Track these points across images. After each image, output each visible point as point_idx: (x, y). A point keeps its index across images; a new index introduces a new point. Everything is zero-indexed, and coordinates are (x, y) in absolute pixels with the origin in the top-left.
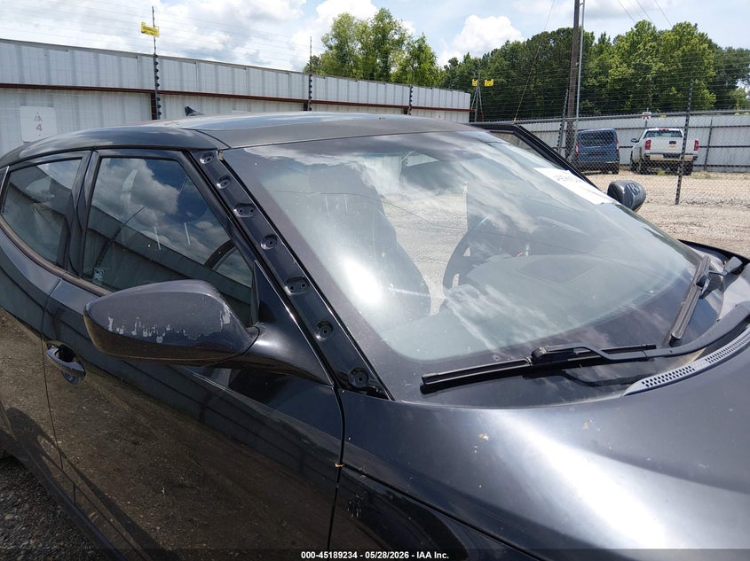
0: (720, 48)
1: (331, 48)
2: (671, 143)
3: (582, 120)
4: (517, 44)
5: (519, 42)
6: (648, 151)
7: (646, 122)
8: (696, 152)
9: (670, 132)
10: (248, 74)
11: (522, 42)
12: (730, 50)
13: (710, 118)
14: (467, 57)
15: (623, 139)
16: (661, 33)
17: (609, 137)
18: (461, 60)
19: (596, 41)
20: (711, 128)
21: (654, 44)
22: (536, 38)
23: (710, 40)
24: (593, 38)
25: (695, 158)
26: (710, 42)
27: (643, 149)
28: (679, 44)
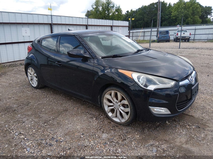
0: (203, 6)
1: (93, 8)
2: (183, 33)
3: (161, 28)
4: (145, 6)
5: (146, 6)
6: (177, 36)
7: (178, 28)
8: (190, 36)
9: (184, 31)
10: (73, 19)
11: (147, 6)
12: (206, 7)
13: (195, 27)
14: (131, 10)
15: (171, 33)
16: (187, 2)
17: (167, 32)
18: (130, 11)
19: (168, 5)
20: (195, 29)
21: (184, 5)
22: (151, 5)
23: (200, 4)
24: (167, 4)
25: (190, 37)
26: (200, 5)
27: (176, 35)
28: (191, 5)
